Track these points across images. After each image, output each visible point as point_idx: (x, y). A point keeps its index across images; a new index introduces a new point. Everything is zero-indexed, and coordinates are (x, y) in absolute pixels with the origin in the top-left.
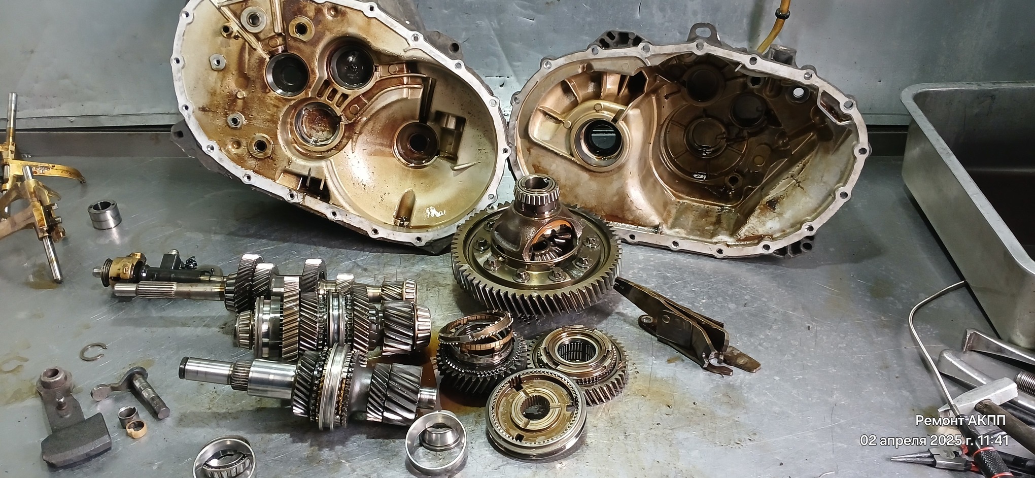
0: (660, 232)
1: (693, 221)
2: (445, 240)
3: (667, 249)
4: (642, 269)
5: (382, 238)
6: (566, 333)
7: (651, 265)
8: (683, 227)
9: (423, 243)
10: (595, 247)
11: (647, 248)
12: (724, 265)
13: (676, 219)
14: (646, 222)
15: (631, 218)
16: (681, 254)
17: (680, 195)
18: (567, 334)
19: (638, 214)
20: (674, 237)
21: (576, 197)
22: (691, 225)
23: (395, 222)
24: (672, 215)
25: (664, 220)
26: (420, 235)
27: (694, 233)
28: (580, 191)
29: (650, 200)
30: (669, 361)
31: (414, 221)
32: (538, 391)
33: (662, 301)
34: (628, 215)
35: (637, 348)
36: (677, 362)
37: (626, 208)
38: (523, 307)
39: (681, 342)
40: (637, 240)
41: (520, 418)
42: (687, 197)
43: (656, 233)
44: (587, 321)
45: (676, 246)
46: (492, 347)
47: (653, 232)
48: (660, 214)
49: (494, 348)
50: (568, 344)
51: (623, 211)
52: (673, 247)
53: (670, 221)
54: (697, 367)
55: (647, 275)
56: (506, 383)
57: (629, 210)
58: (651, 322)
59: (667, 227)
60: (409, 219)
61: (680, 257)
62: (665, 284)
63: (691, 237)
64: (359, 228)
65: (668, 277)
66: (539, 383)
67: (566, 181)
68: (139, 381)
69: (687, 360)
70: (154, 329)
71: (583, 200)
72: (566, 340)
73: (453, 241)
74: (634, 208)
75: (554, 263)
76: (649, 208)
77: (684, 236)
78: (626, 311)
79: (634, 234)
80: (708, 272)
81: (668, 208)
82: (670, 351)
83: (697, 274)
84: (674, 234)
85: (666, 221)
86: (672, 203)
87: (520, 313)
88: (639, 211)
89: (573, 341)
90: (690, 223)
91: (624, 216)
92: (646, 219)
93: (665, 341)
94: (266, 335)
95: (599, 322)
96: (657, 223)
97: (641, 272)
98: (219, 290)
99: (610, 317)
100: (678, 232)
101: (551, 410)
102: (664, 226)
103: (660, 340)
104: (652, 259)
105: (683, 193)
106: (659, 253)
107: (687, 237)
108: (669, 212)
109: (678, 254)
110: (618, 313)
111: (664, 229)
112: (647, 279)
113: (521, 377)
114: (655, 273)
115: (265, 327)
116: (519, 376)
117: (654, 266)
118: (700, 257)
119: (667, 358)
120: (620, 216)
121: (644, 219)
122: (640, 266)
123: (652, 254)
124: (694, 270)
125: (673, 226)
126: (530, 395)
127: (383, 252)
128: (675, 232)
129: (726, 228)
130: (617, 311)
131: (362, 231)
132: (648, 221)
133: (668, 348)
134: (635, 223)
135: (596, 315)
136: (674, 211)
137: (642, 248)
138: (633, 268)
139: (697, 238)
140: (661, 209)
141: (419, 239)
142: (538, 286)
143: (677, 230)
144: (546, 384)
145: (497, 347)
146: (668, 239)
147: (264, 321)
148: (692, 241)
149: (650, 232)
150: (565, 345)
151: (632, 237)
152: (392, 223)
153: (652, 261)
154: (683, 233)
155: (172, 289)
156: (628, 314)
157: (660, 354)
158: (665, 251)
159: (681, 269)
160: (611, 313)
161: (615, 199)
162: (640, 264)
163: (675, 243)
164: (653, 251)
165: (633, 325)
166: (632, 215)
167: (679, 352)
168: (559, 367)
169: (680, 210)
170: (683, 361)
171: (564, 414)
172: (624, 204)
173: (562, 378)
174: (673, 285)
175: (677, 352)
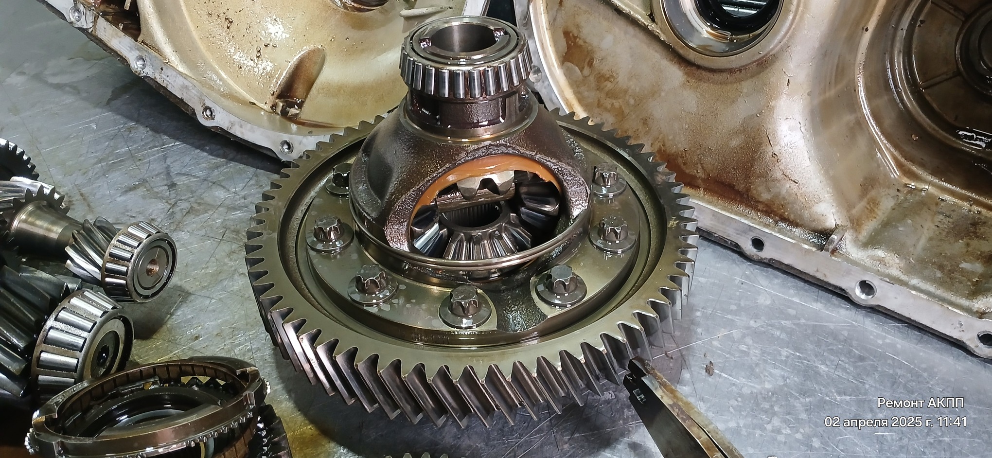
0: (831, 247)
1: (931, 239)
3: (841, 295)
4: (757, 334)
7: (782, 329)
8: (898, 249)
9: (294, 157)
11: (790, 279)
13: (887, 224)
14: (801, 216)
15: (765, 196)
16: (875, 316)
17: (914, 168)
19: (784, 192)
20: (866, 269)
21: (645, 122)
22: (924, 249)
23: (274, 106)
24: (880, 213)
25: (851, 220)
26: (290, 138)
27: (926, 272)
28: (659, 111)
29: (826, 163)
34: (760, 189)
37: (758, 168)
40: (767, 253)
42: (930, 178)
43: (821, 248)
45: (868, 294)
47: (815, 245)
48: (844, 202)
51: (748, 177)
52: (858, 294)
53: (869, 226)
55: (763, 352)
57: (765, 175)
59: (856, 241)
60: (300, 104)
61: (870, 326)
62: (804, 393)
63: (915, 281)
64: (182, 100)
65: (817, 373)
67: (630, 79)
71: (660, 132)
74: (778, 175)
76: (817, 181)
77: (895, 272)
79: (763, 239)
81: (873, 193)
83: (905, 386)
84: (868, 263)
85: (856, 224)
86: (889, 184)
88: (788, 184)
90: (923, 242)
91: (748, 190)
92: (804, 208)
96: (831, 221)
97: (749, 340)
100: (881, 261)
102: (848, 236)
104: (792, 312)
105: (922, 165)
106: (817, 301)
107: (904, 278)
108: (874, 203)
109: (866, 316)
111: (849, 246)
112: (757, 365)
114: (785, 352)
117: (790, 333)
118: (926, 337)
120: (741, 187)
121: (796, 206)
122: (752, 323)
123: (796, 300)
124: (899, 372)
125: (872, 242)
128: (873, 258)
131: (186, 107)
132: (806, 214)
134: (772, 212)
136: (887, 204)
137: (776, 277)
138: (731, 324)
139: (931, 288)
140: (853, 193)
141: (290, 147)
143: (880, 253)
146: (848, 273)
148: (913, 292)
149: (806, 241)
151: (758, 244)
152: (267, 107)
153: (788, 317)
154: (894, 265)
158: (835, 300)
159: (862, 359)
161: (735, 143)
162: (756, 317)
163: (866, 287)
164: (801, 292)
166: (768, 190)
169: (906, 205)
172: (754, 160)
174: (825, 402)
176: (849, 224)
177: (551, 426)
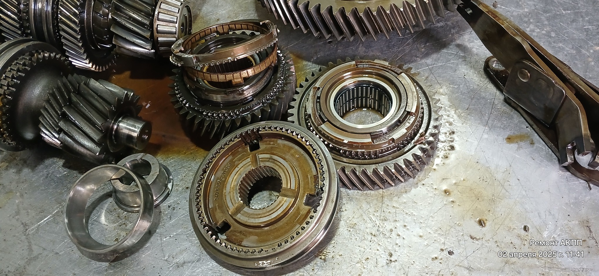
30: (509, 139)
32: (273, 161)
35: (467, 106)
36: (522, 144)
39: (539, 115)
41: (234, 197)
44: (410, 51)
46: (228, 79)
49: (230, 81)
54: (550, 160)
56: (236, 137)
58: (501, 70)
66: (284, 145)
69: (540, 144)
78: (471, 44)
82: (516, 122)
93: (515, 105)
95: (426, 55)
99: (445, 51)
101: (279, 199)
103: (507, 101)
110: (459, 46)
113: (260, 132)
116: (258, 130)
119: (508, 133)
126: (262, 164)
130: (458, 42)
133: (517, 118)
135: (426, 44)
145: (235, 80)
156: (474, 50)
157: (499, 125)
160: (449, 44)
165: (475, 69)
167: (531, 126)
168: (323, 126)
170: (532, 143)
171: (298, 209)
175: (528, 125)
177: (414, 42)
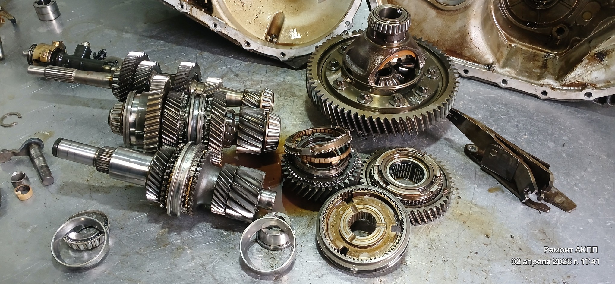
0: (492, 69)
1: (522, 63)
2: (305, 57)
3: (496, 85)
4: (472, 101)
5: (253, 50)
6: (398, 155)
7: (480, 99)
8: (513, 67)
9: (286, 58)
10: (435, 78)
11: (478, 82)
12: (546, 106)
13: (507, 60)
14: (481, 60)
15: (468, 54)
16: (508, 91)
17: (512, 38)
18: (400, 156)
19: (474, 52)
20: (504, 75)
21: (422, 31)
22: (521, 67)
23: (266, 38)
24: (504, 56)
25: (497, 60)
26: (284, 51)
27: (523, 74)
28: (427, 27)
29: (488, 40)
30: (490, 190)
31: (282, 39)
32: (367, 208)
33: (493, 136)
34: (466, 52)
35: (461, 174)
36: (498, 192)
37: (465, 45)
38: (362, 126)
39: (504, 175)
40: (470, 74)
41: (347, 231)
42: (518, 41)
43: (489, 70)
44: (418, 143)
45: (505, 84)
46: (330, 161)
47: (485, 69)
48: (494, 54)
49: (331, 162)
50: (399, 165)
51: (461, 48)
52: (502, 84)
53: (502, 61)
54: (515, 200)
55: (476, 107)
56: (339, 196)
57: (468, 47)
58: (477, 151)
59: (499, 66)
60: (277, 37)
61: (507, 94)
62: (492, 117)
63: (520, 77)
64: (235, 40)
65: (494, 111)
66: (369, 199)
68: (35, 150)
69: (507, 192)
70: (62, 106)
71: (428, 35)
72: (398, 160)
73: (309, 60)
74: (473, 46)
75: (395, 89)
76: (485, 47)
77: (513, 75)
78: (453, 138)
79: (468, 69)
80: (531, 110)
81: (501, 49)
82: (491, 181)
83: (521, 111)
84: (505, 73)
85: (498, 61)
86: (504, 46)
87: (359, 131)
88: (476, 49)
89: (404, 162)
90: (520, 64)
91: (461, 53)
92: (482, 57)
93: (488, 171)
94: (133, 125)
95: (428, 145)
96: (491, 61)
97: (470, 104)
98: (109, 80)
99: (438, 142)
100: (509, 72)
101: (377, 229)
102: (497, 65)
103: (483, 169)
104: (482, 93)
105: (514, 37)
106: (488, 88)
107: (517, 77)
108: (502, 53)
109: (504, 91)
110: (446, 139)
111: (497, 67)
112: (475, 111)
113: (353, 192)
114: (483, 106)
115: (132, 118)
116: (352, 191)
117: (483, 100)
118: (525, 95)
119: (488, 187)
120: (459, 52)
121: (479, 57)
122: (470, 98)
123: (482, 89)
124: (519, 107)
125: (504, 66)
126: (359, 211)
127: (254, 62)
128: (505, 71)
129: (552, 72)
130: (445, 136)
131: (237, 42)
132: (483, 59)
133: (491, 179)
134: (470, 59)
135: (426, 138)
136: (506, 52)
137: (473, 82)
138: (463, 100)
139: (526, 79)
140: (496, 50)
141: (283, 54)
142: (378, 109)
143: (508, 69)
144: (375, 202)
145: (334, 162)
146: (498, 77)
147: (131, 112)
148: (520, 81)
149: (483, 68)
150: (397, 165)
151: (466, 71)
152: (264, 39)
153: (481, 95)
154: (513, 73)
155: (72, 75)
156: (456, 141)
157: (482, 183)
158: (494, 87)
159: (506, 104)
160: (440, 138)
161: (456, 36)
162: (470, 96)
163: (504, 81)
164: (483, 86)
165: (459, 152)
166: (469, 52)
167: (500, 182)
168: (388, 187)
169: (511, 52)
170: (503, 192)
171: (389, 234)
172: (463, 42)
173: (391, 199)
174: (499, 118)
175: (498, 182)
176: (496, 61)
177: (419, 138)
